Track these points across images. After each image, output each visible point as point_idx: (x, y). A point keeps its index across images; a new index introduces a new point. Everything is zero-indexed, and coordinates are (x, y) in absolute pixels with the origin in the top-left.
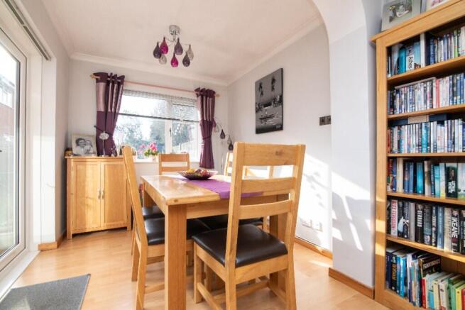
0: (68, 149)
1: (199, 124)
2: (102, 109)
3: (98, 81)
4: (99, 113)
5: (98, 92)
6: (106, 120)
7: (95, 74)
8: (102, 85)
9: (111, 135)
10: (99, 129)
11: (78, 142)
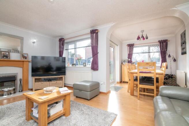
0: (122, 63)
1: (160, 53)
2: (129, 53)
3: (128, 46)
4: (128, 54)
5: (128, 49)
6: (130, 56)
7: (128, 45)
8: (129, 47)
9: (131, 59)
10: (129, 58)
11: (124, 61)
